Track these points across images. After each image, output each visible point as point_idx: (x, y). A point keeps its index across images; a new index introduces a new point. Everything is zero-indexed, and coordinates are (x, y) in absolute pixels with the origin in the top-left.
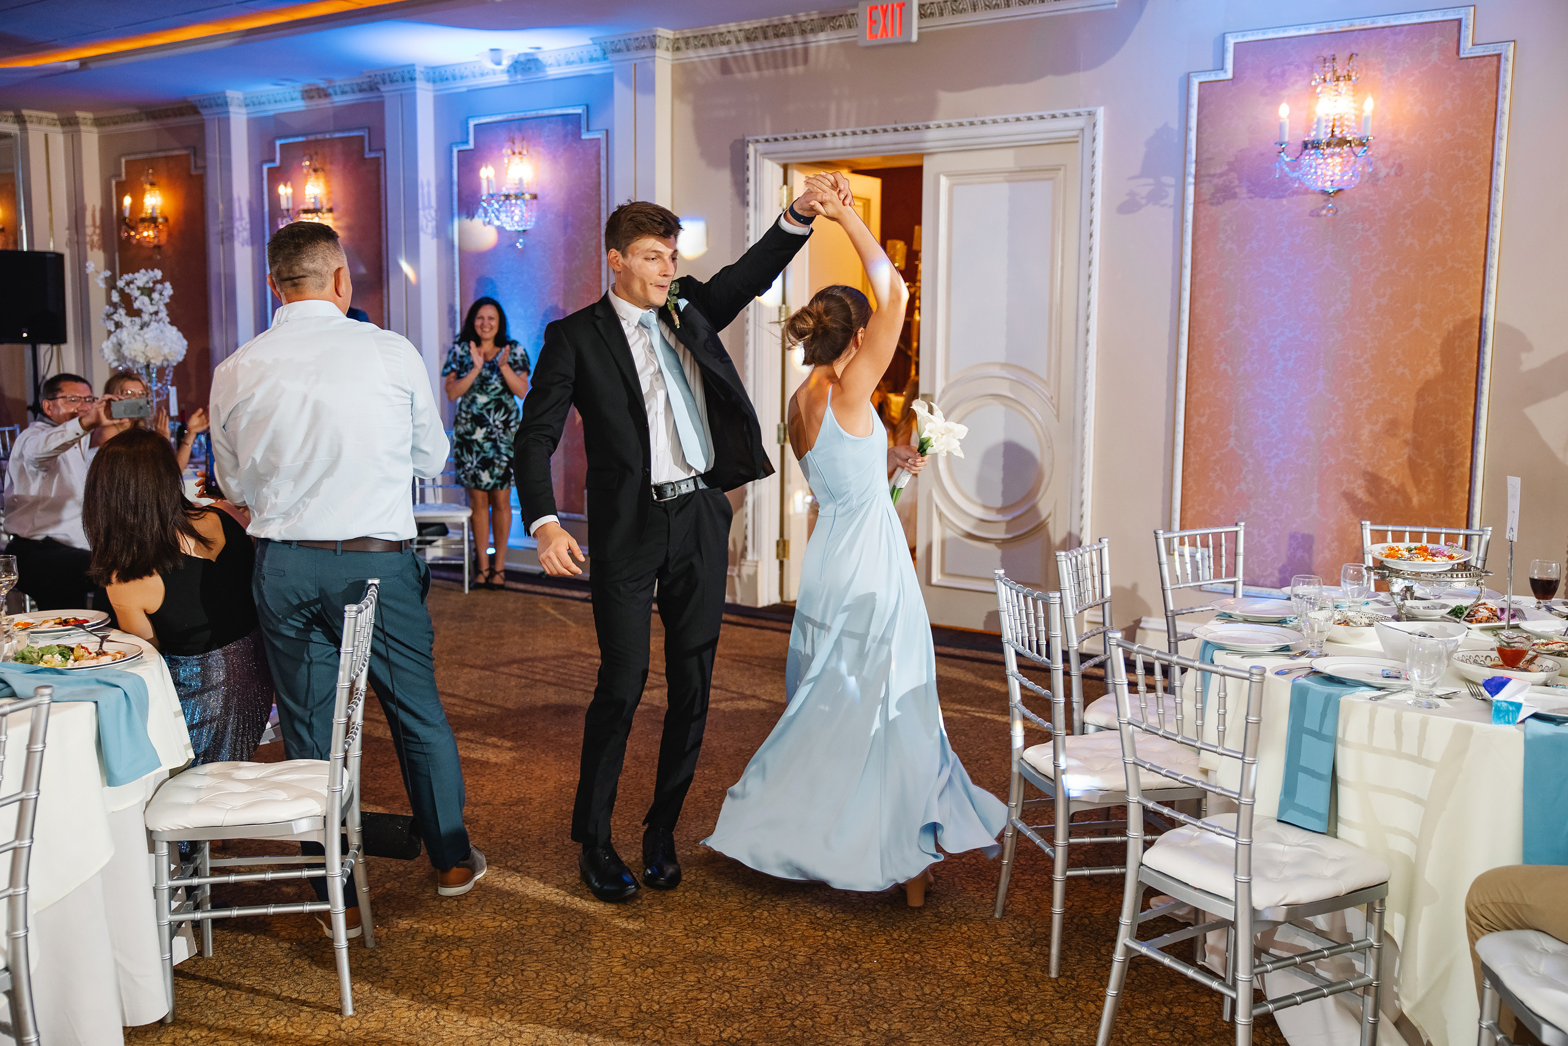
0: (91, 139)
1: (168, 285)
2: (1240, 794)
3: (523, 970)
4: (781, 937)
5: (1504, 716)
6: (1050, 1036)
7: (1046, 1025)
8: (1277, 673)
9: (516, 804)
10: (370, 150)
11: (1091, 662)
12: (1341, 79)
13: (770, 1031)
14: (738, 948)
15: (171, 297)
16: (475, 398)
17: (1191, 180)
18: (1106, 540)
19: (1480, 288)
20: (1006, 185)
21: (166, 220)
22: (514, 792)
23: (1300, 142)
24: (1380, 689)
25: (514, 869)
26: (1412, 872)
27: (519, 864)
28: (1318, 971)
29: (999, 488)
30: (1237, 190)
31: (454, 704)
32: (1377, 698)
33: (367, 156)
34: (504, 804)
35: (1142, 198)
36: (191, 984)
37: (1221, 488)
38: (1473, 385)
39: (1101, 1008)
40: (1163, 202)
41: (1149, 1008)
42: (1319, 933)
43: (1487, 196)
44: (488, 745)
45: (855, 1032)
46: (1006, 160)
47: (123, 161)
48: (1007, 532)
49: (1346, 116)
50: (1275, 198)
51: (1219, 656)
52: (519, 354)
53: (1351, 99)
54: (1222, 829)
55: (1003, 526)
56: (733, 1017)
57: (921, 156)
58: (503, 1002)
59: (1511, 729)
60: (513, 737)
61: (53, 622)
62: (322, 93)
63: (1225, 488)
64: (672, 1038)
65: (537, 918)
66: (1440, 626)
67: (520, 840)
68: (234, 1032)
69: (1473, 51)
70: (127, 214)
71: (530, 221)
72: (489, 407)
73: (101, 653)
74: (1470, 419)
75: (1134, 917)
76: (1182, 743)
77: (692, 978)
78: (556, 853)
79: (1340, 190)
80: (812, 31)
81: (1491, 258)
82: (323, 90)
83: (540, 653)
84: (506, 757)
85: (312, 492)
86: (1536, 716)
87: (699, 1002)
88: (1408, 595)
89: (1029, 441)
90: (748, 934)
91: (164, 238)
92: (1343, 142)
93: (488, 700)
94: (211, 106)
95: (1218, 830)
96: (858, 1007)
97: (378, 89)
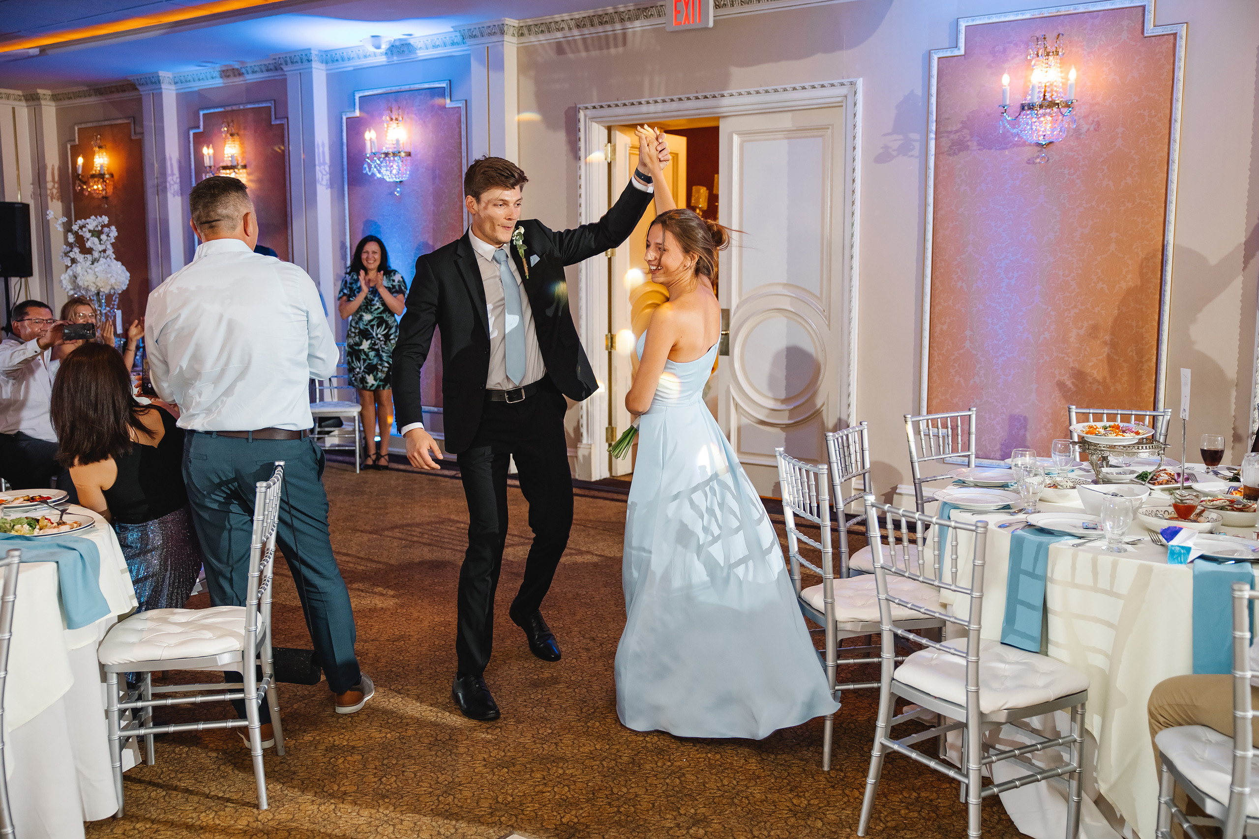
0: (49, 111)
1: (113, 228)
2: (969, 622)
3: (403, 772)
4: (610, 742)
5: (1177, 558)
6: (822, 816)
7: (820, 808)
8: (1000, 527)
9: (398, 640)
10: (276, 118)
11: (855, 520)
12: (1051, 54)
13: (600, 816)
14: (575, 751)
15: (116, 238)
16: (362, 316)
17: (933, 136)
18: (866, 423)
19: (1162, 219)
20: (786, 141)
21: (112, 175)
22: (396, 630)
23: (1019, 105)
24: (1080, 538)
25: (396, 692)
26: (1107, 681)
27: (400, 687)
28: (1034, 761)
29: (784, 383)
30: (969, 143)
31: (348, 562)
32: (1078, 545)
33: (273, 123)
34: (388, 640)
35: (894, 150)
36: (137, 787)
37: (959, 381)
38: (1158, 296)
39: (863, 794)
40: (910, 154)
41: (901, 793)
42: (1034, 731)
43: (1167, 147)
44: (376, 593)
45: (668, 816)
46: (786, 121)
47: (76, 128)
48: (790, 418)
49: (1055, 84)
50: (1000, 149)
51: (954, 514)
52: (396, 281)
53: (1059, 70)
54: (956, 650)
55: (787, 414)
56: (571, 805)
57: (718, 118)
58: (387, 797)
59: (1183, 568)
60: (396, 587)
61: (22, 499)
62: (236, 73)
63: (962, 382)
64: (522, 823)
65: (415, 730)
66: (1129, 488)
67: (401, 669)
68: (172, 824)
69: (1154, 31)
70: (80, 171)
71: (406, 174)
72: (372, 323)
73: (61, 523)
74: (1156, 324)
75: (888, 721)
76: (923, 582)
77: (539, 776)
78: (430, 678)
79: (1051, 143)
80: (629, 19)
81: (1170, 195)
82: (237, 69)
83: (417, 520)
84: (390, 603)
85: (228, 392)
86: (1202, 557)
87: (544, 794)
88: (1104, 464)
89: (808, 346)
90: (583, 740)
91: (110, 190)
92: (1053, 104)
93: (376, 558)
94: (147, 84)
95: (952, 651)
96: (671, 796)
97: (282, 69)
